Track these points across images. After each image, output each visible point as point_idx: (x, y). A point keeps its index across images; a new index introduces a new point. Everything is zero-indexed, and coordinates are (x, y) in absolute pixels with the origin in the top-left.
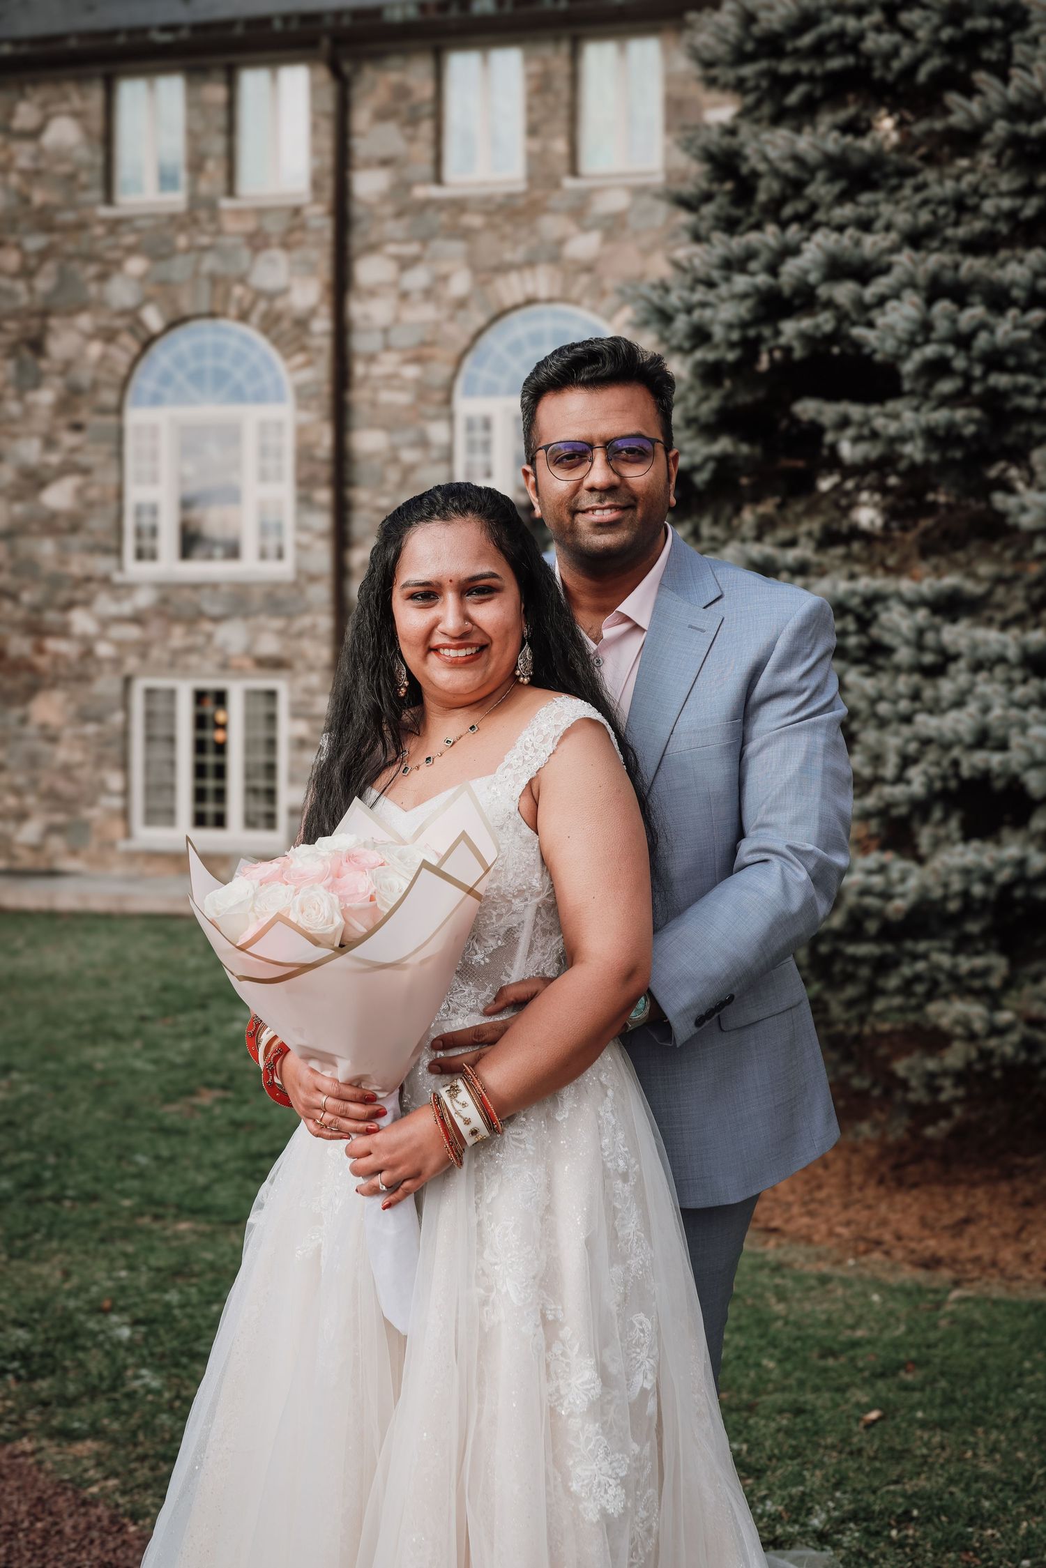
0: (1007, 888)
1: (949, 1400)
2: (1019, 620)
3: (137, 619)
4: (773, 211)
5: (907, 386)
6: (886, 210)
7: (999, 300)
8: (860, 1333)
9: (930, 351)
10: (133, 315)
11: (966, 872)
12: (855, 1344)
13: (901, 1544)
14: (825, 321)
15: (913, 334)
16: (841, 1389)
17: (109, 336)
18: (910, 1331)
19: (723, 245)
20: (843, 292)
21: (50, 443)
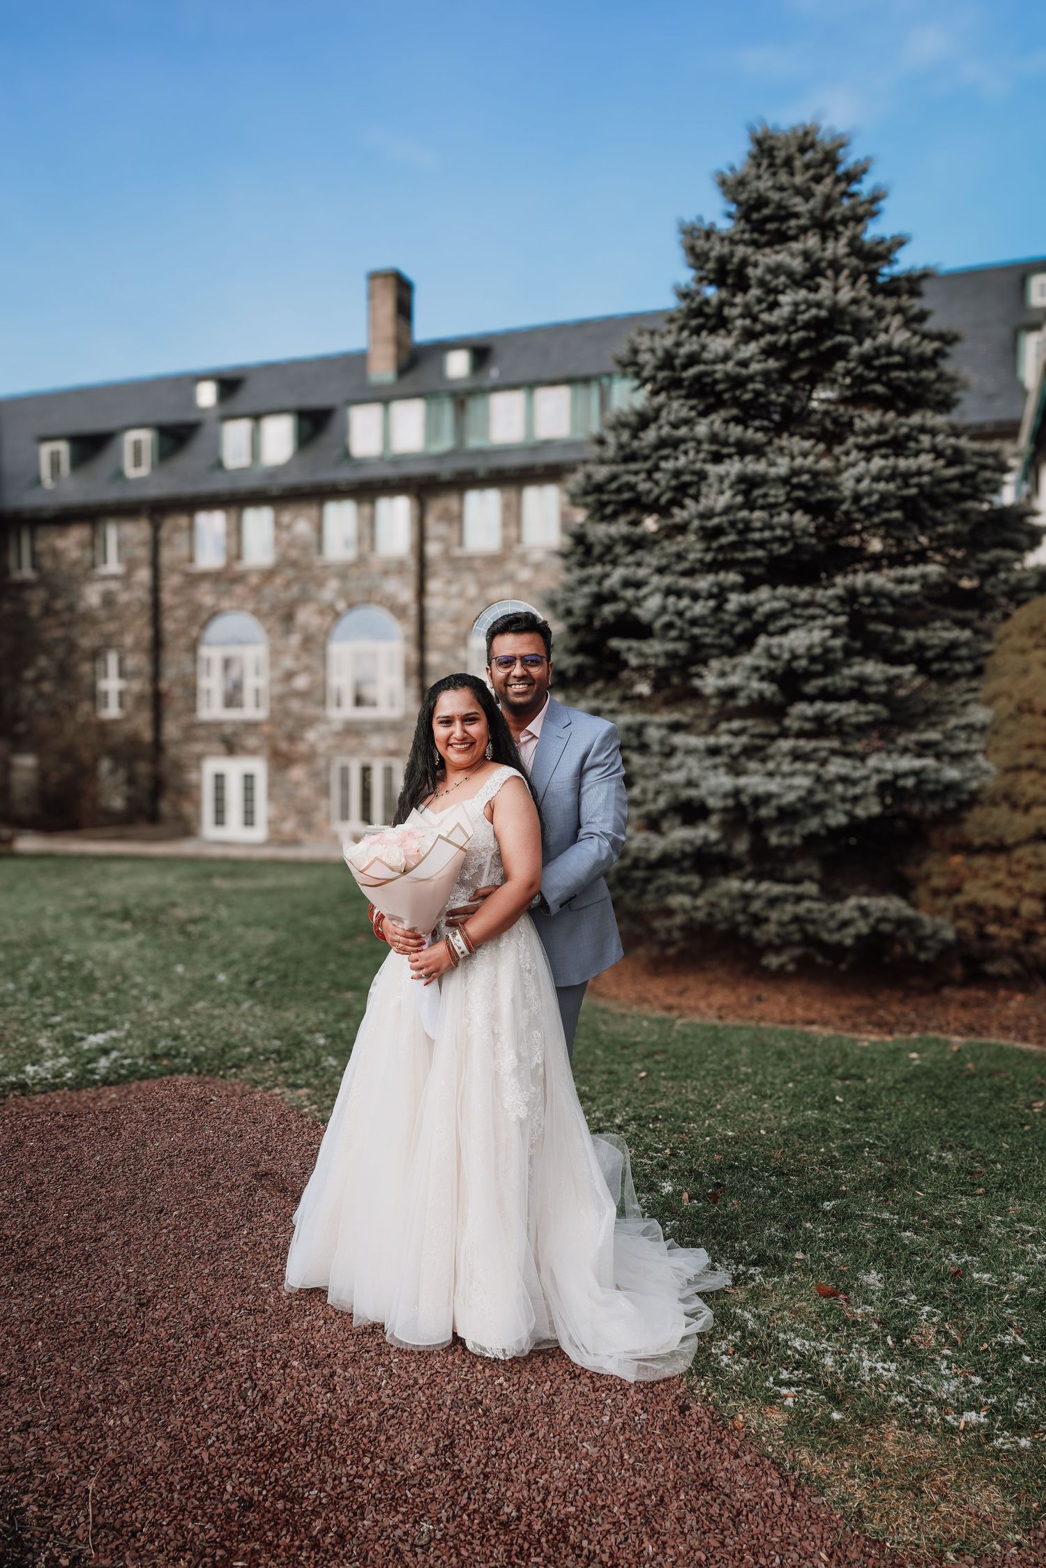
0: (700, 848)
1: (676, 1068)
2: (704, 733)
3: (335, 735)
4: (600, 559)
5: (656, 634)
6: (648, 558)
7: (695, 596)
8: (639, 1039)
9: (666, 618)
10: (332, 604)
11: (683, 840)
12: (635, 1044)
13: (654, 1131)
14: (620, 606)
15: (659, 611)
16: (630, 1063)
17: (321, 613)
18: (660, 1038)
19: (578, 573)
20: (629, 593)
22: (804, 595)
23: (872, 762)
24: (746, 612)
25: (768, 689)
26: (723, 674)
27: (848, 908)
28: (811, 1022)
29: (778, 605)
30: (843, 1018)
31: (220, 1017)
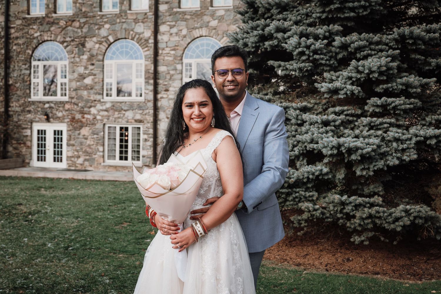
0: (318, 176)
2: (320, 113)
3: (106, 110)
4: (263, 16)
5: (294, 58)
6: (290, 16)
7: (316, 38)
9: (300, 49)
10: (106, 37)
11: (308, 172)
12: (282, 284)
14: (275, 42)
15: (296, 45)
17: (101, 43)
18: (294, 281)
19: (251, 24)
20: (280, 35)
21: (86, 68)
22: (376, 38)
23: (412, 130)
24: (344, 47)
25: (356, 89)
26: (331, 81)
27: (398, 211)
28: (377, 273)
29: (361, 43)
30: (394, 271)
31: (49, 267)
